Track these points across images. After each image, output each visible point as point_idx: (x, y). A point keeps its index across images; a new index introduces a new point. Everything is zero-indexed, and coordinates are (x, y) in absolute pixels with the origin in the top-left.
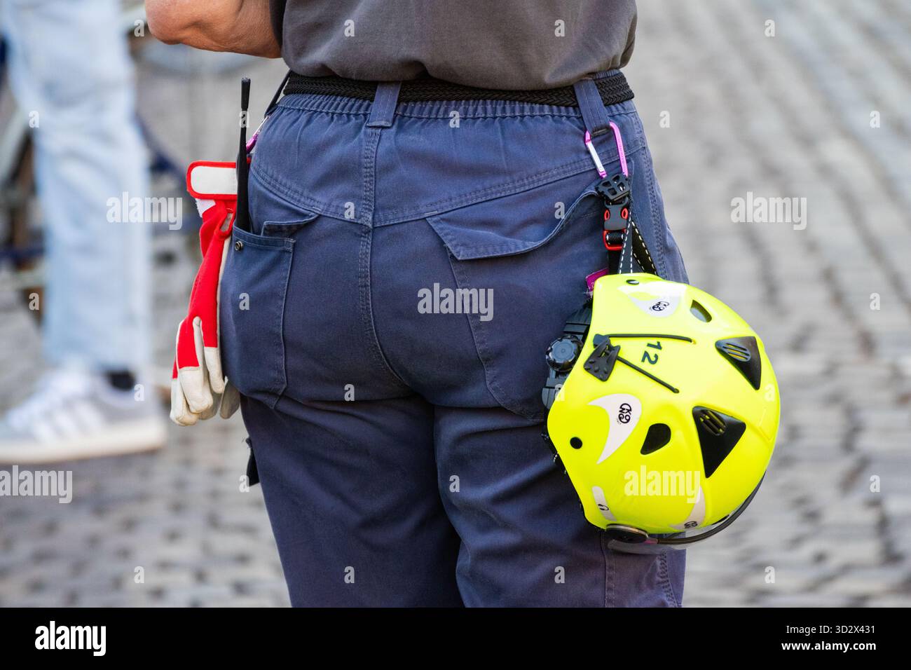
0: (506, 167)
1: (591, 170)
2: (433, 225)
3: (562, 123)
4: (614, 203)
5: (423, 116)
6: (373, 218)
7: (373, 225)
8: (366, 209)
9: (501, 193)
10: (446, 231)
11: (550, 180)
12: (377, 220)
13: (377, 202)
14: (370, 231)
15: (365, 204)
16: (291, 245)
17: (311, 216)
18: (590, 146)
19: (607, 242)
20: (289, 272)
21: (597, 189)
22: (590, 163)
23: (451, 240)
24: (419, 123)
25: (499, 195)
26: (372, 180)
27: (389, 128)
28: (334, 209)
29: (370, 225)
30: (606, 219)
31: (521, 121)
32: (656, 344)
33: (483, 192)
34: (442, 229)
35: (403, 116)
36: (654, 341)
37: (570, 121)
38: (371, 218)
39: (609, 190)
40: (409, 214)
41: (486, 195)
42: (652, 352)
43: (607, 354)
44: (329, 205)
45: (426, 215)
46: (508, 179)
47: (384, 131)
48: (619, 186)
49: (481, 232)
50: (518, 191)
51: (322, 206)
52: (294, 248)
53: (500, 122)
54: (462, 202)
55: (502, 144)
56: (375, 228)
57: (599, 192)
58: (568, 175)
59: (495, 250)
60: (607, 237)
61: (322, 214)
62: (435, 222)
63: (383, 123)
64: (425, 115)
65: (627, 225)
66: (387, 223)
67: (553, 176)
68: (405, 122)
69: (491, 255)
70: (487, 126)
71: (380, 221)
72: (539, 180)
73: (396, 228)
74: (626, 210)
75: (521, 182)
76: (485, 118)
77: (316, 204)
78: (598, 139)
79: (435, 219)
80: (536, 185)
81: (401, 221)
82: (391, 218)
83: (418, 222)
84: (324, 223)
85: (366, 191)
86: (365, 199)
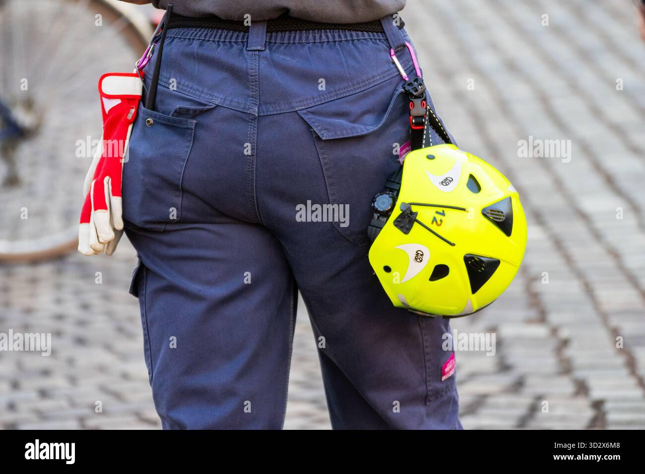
0: (348, 76)
1: (397, 75)
2: (303, 116)
3: (377, 44)
4: (416, 97)
5: (284, 42)
6: (258, 110)
7: (258, 114)
8: (253, 103)
9: (346, 93)
10: (313, 120)
11: (376, 83)
12: (261, 111)
13: (261, 99)
14: (256, 119)
15: (252, 100)
16: (194, 124)
17: (211, 106)
18: (395, 58)
19: (413, 124)
20: (192, 143)
21: (404, 88)
22: (396, 70)
23: (317, 126)
24: (283, 47)
25: (345, 95)
26: (257, 84)
27: (263, 51)
28: (229, 102)
29: (256, 115)
30: (411, 108)
31: (353, 44)
32: (442, 212)
33: (334, 93)
34: (309, 119)
35: (270, 43)
36: (440, 210)
37: (381, 42)
38: (257, 109)
39: (413, 88)
40: (284, 108)
41: (337, 95)
42: (439, 217)
43: (409, 217)
44: (225, 100)
45: (297, 109)
46: (350, 84)
47: (260, 52)
48: (418, 85)
49: (337, 120)
50: (357, 91)
51: (219, 100)
52: (196, 126)
53: (339, 45)
54: (321, 100)
55: (344, 61)
56: (259, 116)
57: (405, 90)
58: (386, 79)
59: (348, 133)
60: (414, 121)
61: (220, 104)
62: (304, 114)
63: (259, 48)
64: (286, 41)
65: (426, 113)
66: (269, 113)
67: (378, 80)
68: (273, 47)
69: (345, 136)
70: (330, 47)
71: (263, 112)
72: (370, 84)
73: (275, 117)
74: (424, 102)
75: (358, 86)
76: (328, 42)
77: (214, 98)
78: (399, 54)
79: (304, 111)
80: (368, 87)
81: (279, 112)
82: (271, 110)
83: (291, 113)
84: (221, 111)
85: (252, 92)
86: (252, 97)
